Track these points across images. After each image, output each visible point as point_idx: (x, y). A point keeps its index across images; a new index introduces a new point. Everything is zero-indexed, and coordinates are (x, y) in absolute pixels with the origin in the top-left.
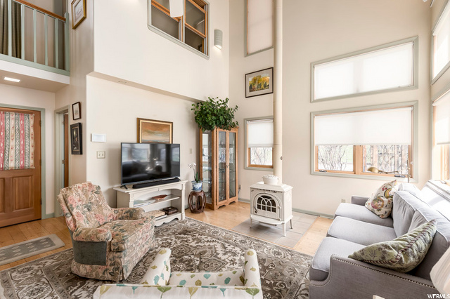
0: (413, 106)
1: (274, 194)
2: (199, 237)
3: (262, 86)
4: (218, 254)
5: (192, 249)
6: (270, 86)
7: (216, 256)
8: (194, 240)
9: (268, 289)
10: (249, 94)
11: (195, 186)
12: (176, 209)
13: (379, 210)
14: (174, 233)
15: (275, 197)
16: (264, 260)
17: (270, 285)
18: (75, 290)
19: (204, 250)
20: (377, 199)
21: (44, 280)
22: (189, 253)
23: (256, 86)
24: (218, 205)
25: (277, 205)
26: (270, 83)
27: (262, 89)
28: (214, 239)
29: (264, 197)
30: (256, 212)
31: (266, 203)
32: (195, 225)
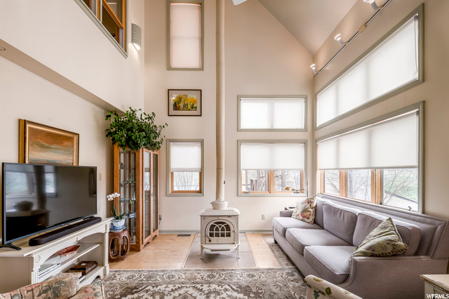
0: (305, 143)
1: (228, 219)
2: (156, 289)
3: (189, 107)
6: (198, 109)
10: (173, 112)
11: (115, 224)
12: (95, 263)
13: (308, 218)
15: (229, 221)
16: (248, 286)
20: (305, 210)
23: (181, 105)
24: (145, 241)
25: (232, 229)
26: (198, 105)
27: (189, 110)
28: (177, 286)
29: (218, 223)
30: (210, 241)
31: (220, 229)
32: (133, 276)
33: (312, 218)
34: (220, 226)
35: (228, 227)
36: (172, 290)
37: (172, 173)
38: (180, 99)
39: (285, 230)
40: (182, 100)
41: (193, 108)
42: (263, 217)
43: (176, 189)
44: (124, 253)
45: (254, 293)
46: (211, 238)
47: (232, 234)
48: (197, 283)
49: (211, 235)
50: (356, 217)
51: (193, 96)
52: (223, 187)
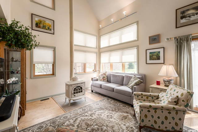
0: (96, 53)
10: (35, 28)
15: (82, 85)
20: (104, 77)
23: (41, 25)
25: (83, 88)
26: (52, 28)
27: (47, 29)
29: (77, 87)
30: (75, 96)
31: (78, 90)
33: (106, 80)
34: (78, 88)
35: (81, 88)
36: (74, 121)
37: (34, 65)
38: (40, 22)
39: (101, 85)
40: (42, 23)
41: (49, 29)
43: (36, 74)
45: (105, 109)
46: (75, 94)
47: (83, 91)
48: (81, 114)
49: (74, 93)
50: (124, 77)
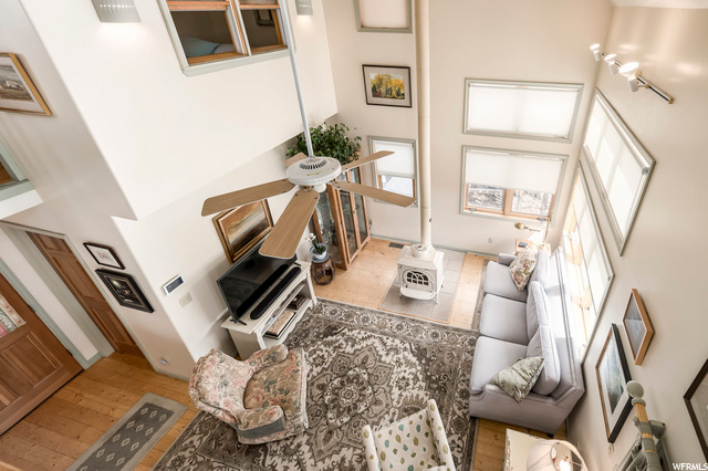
0: (564, 160)
1: (426, 271)
2: (350, 334)
3: (394, 93)
4: (381, 356)
5: (352, 357)
6: (407, 96)
7: (380, 361)
8: (346, 341)
9: (435, 386)
12: (304, 296)
14: (318, 336)
16: (425, 349)
17: (436, 382)
18: (264, 460)
19: (364, 354)
20: (519, 272)
21: (215, 465)
22: (352, 366)
23: (383, 90)
24: (351, 261)
25: (429, 280)
26: (405, 91)
27: (394, 97)
28: (369, 333)
29: (415, 272)
30: (406, 286)
31: (417, 278)
32: (335, 311)
35: (426, 278)
36: (363, 339)
37: (380, 177)
38: (380, 80)
40: (384, 82)
41: (400, 95)
42: (490, 241)
44: (329, 272)
45: (427, 359)
48: (384, 334)
49: (409, 280)
51: (398, 77)
52: (428, 225)
